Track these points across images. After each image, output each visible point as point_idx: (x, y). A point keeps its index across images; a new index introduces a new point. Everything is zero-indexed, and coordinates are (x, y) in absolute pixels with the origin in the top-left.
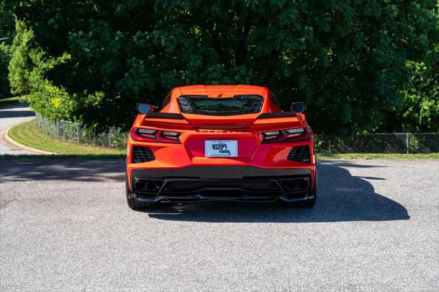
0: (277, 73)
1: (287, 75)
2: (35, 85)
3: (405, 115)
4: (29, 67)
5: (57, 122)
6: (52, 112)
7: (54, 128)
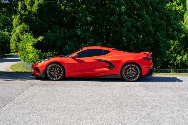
0: (122, 45)
1: (125, 45)
2: (21, 49)
3: (171, 62)
4: (19, 41)
5: (31, 64)
6: (29, 59)
7: (29, 66)
